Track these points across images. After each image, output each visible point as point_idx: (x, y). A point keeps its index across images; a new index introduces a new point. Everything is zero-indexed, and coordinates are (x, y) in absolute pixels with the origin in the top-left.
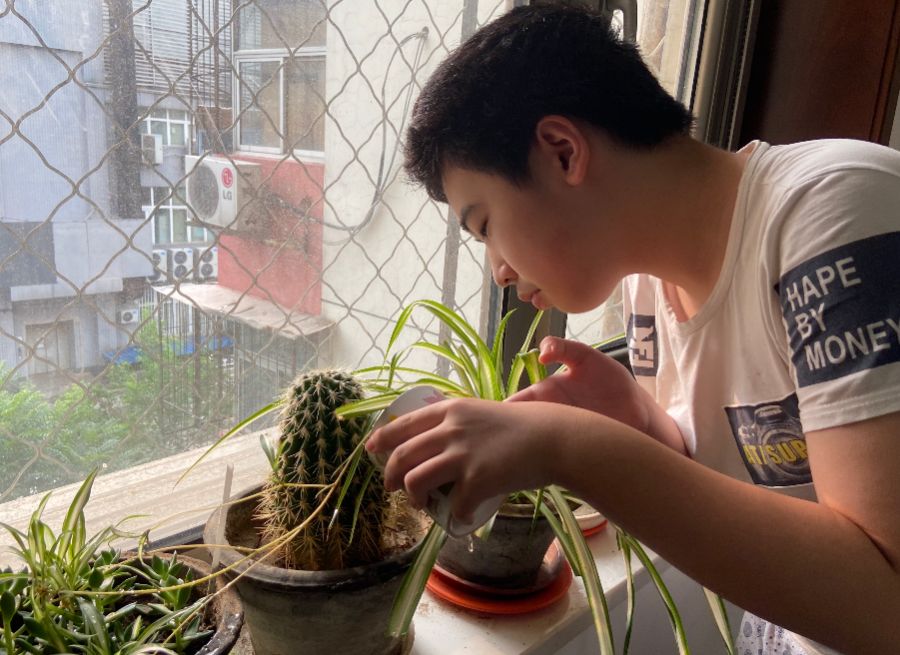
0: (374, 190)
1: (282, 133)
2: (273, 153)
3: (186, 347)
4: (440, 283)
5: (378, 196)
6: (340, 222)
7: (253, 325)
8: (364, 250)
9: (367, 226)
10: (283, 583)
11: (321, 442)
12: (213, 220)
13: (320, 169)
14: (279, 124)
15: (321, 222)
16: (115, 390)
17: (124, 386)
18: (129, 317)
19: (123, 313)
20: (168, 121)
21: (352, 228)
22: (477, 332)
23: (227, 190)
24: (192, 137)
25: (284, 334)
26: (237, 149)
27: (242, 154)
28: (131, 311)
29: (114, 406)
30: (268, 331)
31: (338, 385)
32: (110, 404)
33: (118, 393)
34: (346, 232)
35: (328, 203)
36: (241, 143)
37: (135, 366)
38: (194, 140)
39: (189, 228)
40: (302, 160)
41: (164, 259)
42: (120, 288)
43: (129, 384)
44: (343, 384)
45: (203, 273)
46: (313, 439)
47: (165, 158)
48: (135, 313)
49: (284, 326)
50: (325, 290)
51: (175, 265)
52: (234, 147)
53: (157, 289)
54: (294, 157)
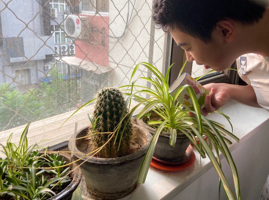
0: (126, 24)
1: (95, 6)
2: (92, 13)
3: (65, 77)
4: (148, 56)
5: (127, 27)
6: (114, 35)
7: (87, 70)
8: (122, 45)
9: (123, 37)
10: (95, 163)
11: (108, 113)
12: (74, 36)
13: (108, 18)
14: (94, 4)
15: (108, 36)
16: (44, 91)
17: (46, 90)
18: (47, 67)
19: (46, 66)
20: (59, 4)
21: (118, 38)
22: (161, 73)
23: (77, 26)
24: (66, 9)
25: (96, 73)
26: (81, 12)
27: (82, 14)
28: (48, 65)
29: (44, 96)
30: (91, 71)
31: (114, 93)
32: (42, 95)
33: (44, 92)
34: (116, 39)
35: (110, 29)
36: (82, 10)
37: (50, 83)
38: (67, 10)
39: (66, 38)
40: (102, 15)
41: (58, 48)
42: (45, 58)
43: (48, 89)
44: (116, 92)
45: (71, 53)
46: (105, 112)
47: (58, 16)
48: (50, 66)
49: (96, 70)
50: (110, 58)
51: (62, 50)
52: (80, 11)
53: (56, 58)
54: (99, 14)
